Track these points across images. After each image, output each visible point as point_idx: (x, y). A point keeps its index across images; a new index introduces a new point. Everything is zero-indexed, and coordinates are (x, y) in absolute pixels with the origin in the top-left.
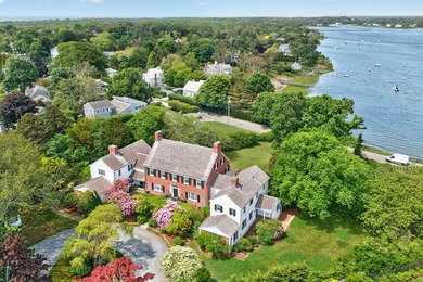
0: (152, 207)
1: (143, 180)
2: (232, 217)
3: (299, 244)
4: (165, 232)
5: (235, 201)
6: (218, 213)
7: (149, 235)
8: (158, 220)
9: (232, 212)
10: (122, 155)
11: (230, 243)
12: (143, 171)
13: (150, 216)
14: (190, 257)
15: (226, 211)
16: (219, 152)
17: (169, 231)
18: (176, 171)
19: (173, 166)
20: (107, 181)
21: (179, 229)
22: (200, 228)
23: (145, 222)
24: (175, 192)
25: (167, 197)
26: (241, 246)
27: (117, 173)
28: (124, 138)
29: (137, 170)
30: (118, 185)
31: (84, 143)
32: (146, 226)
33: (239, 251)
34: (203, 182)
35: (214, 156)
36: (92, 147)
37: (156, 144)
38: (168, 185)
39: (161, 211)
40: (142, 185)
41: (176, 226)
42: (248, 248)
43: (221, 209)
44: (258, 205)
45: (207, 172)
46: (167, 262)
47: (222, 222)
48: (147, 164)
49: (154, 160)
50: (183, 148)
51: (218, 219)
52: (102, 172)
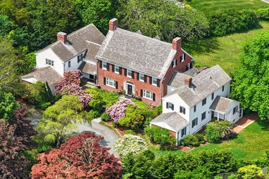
0: (105, 103)
1: (94, 73)
2: (182, 114)
3: (246, 144)
4: (118, 126)
5: (185, 100)
6: (170, 110)
7: (102, 128)
8: (112, 114)
9: (182, 110)
10: (70, 44)
11: (178, 137)
12: (95, 64)
13: (104, 110)
14: (139, 143)
15: (177, 109)
16: (178, 49)
17: (122, 123)
18: (131, 66)
19: (128, 60)
20: (55, 73)
21: (131, 123)
22: (151, 123)
23: (98, 116)
24: (130, 88)
25: (121, 94)
26: (188, 141)
27: (67, 64)
28: (70, 20)
29: (88, 62)
30: (69, 78)
31: (21, 24)
32: (99, 120)
33: (185, 145)
34: (159, 80)
35: (173, 52)
36: (31, 30)
37: (111, 33)
38: (122, 81)
39: (115, 106)
40: (93, 79)
41: (129, 120)
42: (194, 143)
43: (172, 107)
44: (213, 106)
45: (164, 70)
46: (120, 145)
47: (172, 118)
48: (99, 56)
49: (107, 53)
50: (140, 41)
51: (169, 115)
52: (50, 62)
